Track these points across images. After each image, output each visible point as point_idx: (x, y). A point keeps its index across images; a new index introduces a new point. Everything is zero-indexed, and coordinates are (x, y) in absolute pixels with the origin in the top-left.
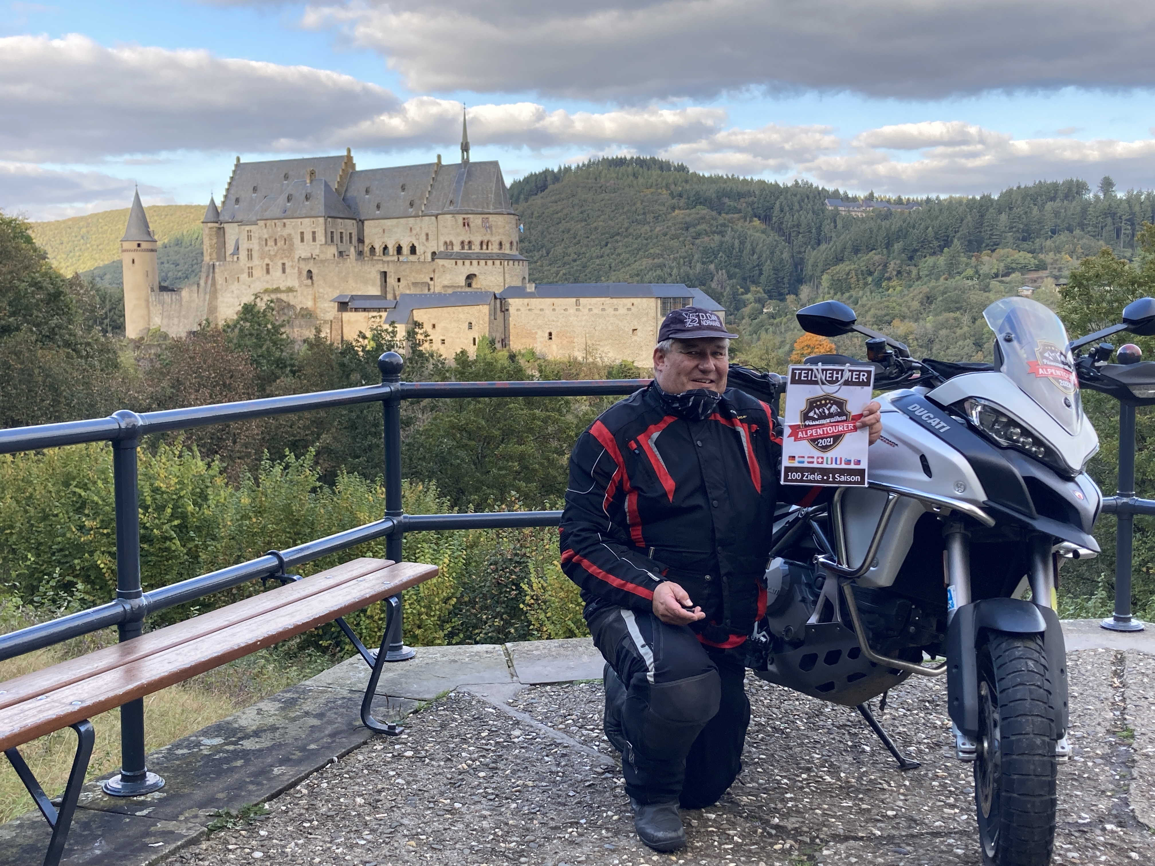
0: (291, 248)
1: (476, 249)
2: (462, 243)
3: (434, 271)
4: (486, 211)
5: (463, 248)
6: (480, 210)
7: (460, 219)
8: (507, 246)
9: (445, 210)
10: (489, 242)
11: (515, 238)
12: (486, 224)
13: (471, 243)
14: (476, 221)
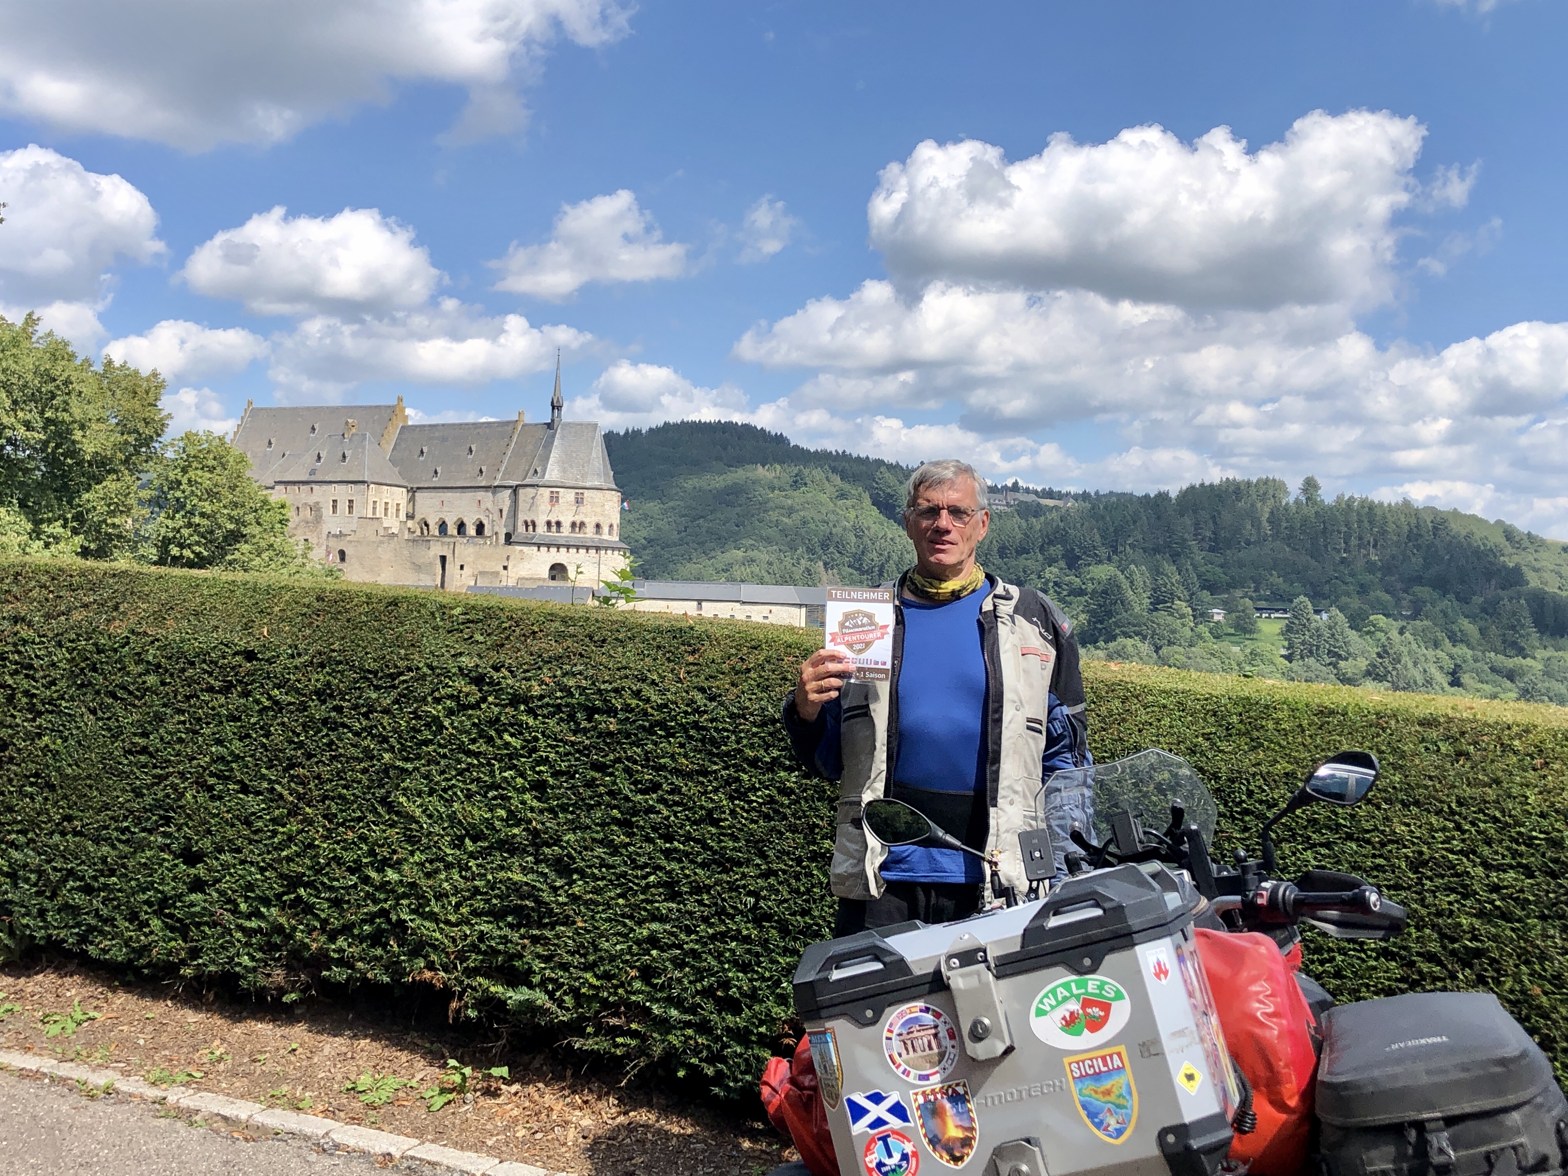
0: (318, 519)
1: (566, 530)
2: (549, 524)
3: (508, 558)
4: (581, 484)
5: (549, 530)
6: (572, 483)
7: (546, 492)
8: (606, 529)
9: (527, 481)
10: (582, 524)
11: (616, 519)
12: (579, 501)
13: (558, 524)
14: (567, 496)
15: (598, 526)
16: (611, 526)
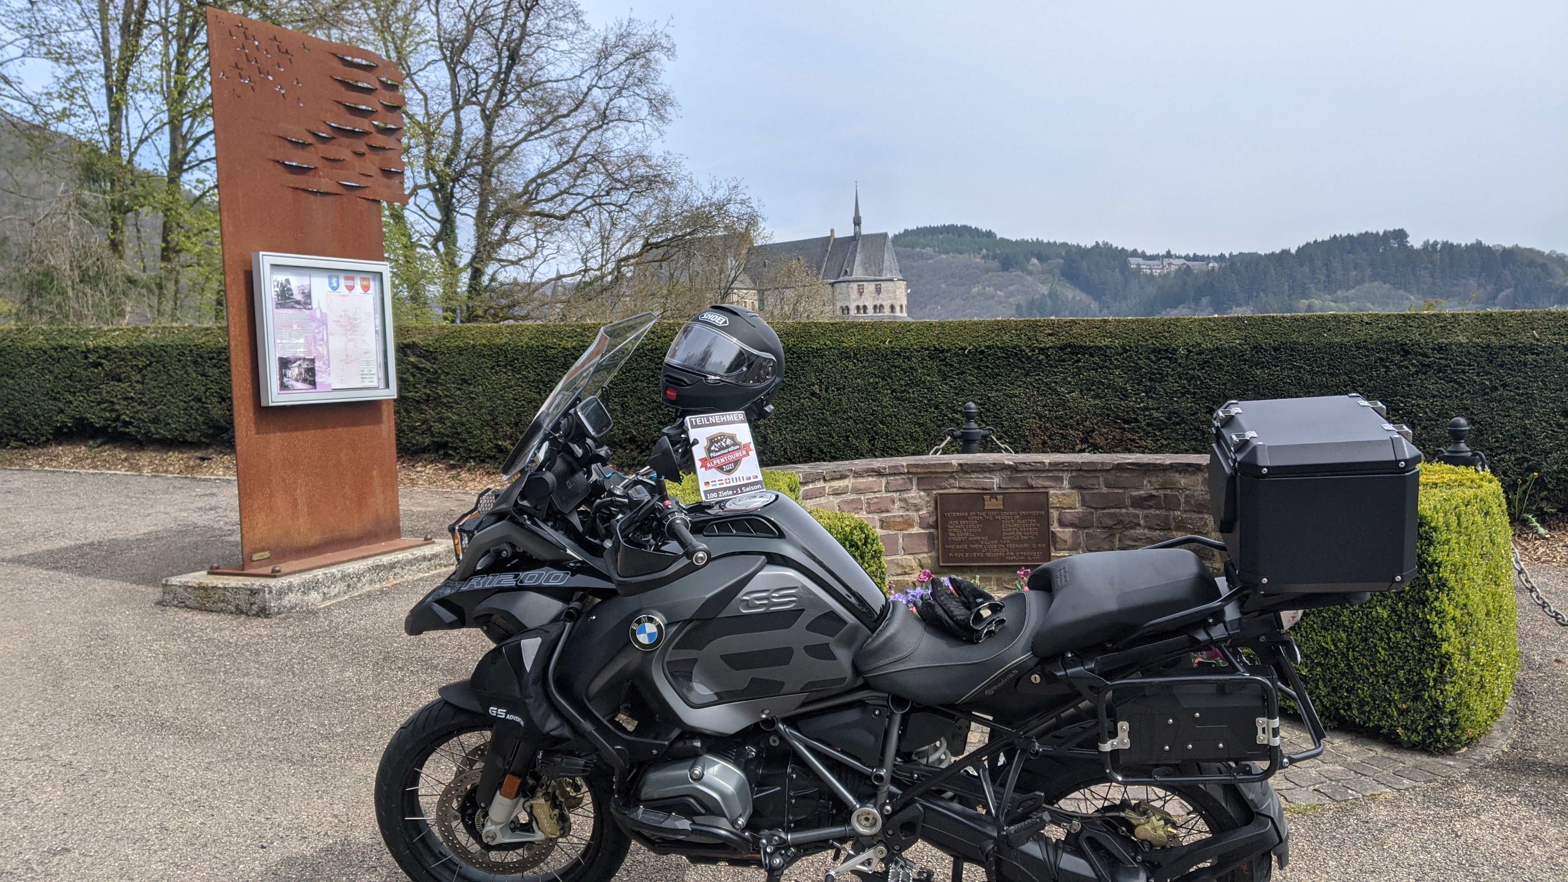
1: (870, 311)
2: (858, 308)
4: (879, 278)
5: (858, 312)
6: (872, 278)
7: (855, 286)
8: (898, 309)
9: (841, 279)
10: (881, 306)
11: (904, 302)
12: (878, 291)
13: (865, 307)
14: (870, 287)
15: (892, 308)
16: (901, 306)
